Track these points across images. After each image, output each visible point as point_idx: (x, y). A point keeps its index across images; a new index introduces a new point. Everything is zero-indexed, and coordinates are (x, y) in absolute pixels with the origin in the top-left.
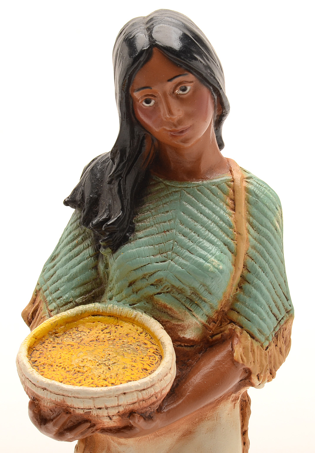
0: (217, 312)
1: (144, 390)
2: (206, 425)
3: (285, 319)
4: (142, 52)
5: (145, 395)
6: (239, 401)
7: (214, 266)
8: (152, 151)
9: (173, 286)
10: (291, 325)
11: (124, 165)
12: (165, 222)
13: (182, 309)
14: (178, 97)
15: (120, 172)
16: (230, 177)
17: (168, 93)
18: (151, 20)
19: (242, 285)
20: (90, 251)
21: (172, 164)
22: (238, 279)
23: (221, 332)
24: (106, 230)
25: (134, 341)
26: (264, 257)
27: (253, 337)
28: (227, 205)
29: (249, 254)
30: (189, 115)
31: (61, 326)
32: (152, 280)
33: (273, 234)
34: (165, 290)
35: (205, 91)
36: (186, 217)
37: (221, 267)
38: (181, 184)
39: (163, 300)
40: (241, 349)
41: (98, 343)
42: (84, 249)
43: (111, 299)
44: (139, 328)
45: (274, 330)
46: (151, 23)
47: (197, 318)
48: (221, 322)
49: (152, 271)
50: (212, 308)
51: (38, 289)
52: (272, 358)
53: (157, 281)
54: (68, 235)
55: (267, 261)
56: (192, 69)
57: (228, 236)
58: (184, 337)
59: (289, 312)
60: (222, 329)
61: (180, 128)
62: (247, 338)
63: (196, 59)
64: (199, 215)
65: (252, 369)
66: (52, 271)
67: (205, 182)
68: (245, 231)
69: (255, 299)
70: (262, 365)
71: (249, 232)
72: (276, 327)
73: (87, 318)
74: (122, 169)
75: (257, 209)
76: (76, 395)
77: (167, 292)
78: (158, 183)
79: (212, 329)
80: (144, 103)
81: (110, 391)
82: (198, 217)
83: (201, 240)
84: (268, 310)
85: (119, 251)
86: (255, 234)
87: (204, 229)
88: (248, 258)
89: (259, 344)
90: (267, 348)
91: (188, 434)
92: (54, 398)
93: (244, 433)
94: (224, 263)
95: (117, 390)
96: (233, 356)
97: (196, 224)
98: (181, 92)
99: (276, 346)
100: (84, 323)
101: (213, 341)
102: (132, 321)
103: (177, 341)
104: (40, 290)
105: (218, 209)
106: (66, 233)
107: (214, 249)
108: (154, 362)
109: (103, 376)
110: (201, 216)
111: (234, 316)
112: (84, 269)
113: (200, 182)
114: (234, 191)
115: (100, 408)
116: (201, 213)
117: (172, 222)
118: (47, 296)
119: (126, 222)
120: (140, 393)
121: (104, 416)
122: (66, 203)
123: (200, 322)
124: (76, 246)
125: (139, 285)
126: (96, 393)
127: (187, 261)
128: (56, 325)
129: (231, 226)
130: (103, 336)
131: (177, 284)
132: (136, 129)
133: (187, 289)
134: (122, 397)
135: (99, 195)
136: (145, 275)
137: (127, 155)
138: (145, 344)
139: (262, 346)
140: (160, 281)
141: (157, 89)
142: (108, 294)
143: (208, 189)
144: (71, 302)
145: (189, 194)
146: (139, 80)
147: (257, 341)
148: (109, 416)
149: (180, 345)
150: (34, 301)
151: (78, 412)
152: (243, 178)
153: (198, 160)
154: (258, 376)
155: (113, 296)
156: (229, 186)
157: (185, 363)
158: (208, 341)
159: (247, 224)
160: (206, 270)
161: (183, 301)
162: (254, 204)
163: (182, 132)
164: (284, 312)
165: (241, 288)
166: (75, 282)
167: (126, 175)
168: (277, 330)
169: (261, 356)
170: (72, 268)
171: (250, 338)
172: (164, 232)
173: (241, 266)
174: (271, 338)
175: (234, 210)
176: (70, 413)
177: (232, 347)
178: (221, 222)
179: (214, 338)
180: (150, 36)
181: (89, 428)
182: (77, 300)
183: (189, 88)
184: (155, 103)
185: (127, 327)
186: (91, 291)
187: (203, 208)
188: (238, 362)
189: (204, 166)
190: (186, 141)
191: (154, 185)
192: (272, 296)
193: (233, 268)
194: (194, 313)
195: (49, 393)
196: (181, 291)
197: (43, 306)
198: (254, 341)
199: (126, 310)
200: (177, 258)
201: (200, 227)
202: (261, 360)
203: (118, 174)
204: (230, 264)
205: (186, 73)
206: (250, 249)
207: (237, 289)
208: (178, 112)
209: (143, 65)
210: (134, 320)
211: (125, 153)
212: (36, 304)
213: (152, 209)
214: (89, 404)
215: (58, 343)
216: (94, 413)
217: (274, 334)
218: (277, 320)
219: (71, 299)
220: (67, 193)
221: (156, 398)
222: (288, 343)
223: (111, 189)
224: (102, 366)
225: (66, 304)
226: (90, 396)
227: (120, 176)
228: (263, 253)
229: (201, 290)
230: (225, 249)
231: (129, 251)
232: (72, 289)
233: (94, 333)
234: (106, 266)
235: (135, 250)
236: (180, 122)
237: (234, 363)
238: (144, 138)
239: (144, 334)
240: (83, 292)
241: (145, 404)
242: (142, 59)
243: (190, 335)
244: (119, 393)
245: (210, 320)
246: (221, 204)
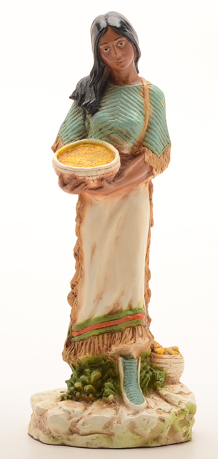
0: (137, 142)
1: (107, 169)
2: (133, 193)
3: (167, 146)
4: (104, 28)
5: (108, 171)
6: (148, 184)
7: (135, 120)
8: (108, 73)
9: (118, 130)
10: (170, 150)
11: (96, 78)
12: (114, 103)
13: (122, 140)
14: (119, 47)
15: (94, 82)
16: (142, 84)
17: (115, 46)
18: (107, 15)
19: (148, 130)
20: (82, 117)
21: (117, 78)
22: (146, 127)
23: (139, 151)
24: (89, 106)
25: (102, 153)
26: (157, 118)
27: (153, 152)
28: (141, 95)
29: (151, 116)
30: (124, 55)
31: (70, 149)
32: (109, 128)
33: (161, 108)
34: (115, 132)
35: (130, 45)
36: (123, 100)
37: (138, 121)
38: (120, 87)
39: (114, 136)
40: (148, 157)
41: (86, 155)
42: (79, 117)
43: (91, 137)
44: (104, 148)
45: (162, 150)
46: (107, 17)
47: (129, 144)
48: (139, 147)
49: (109, 124)
50: (135, 140)
51: (58, 136)
52: (162, 162)
53: (111, 128)
54: (71, 112)
55: (159, 120)
56: (125, 35)
57: (141, 108)
58: (123, 153)
59: (169, 143)
60: (140, 149)
61: (120, 61)
62: (150, 152)
63: (126, 31)
64: (129, 99)
65: (153, 166)
66: (64, 128)
67: (131, 86)
68: (149, 107)
69: (154, 136)
70: (157, 165)
71: (150, 107)
72: (163, 149)
73: (81, 146)
74: (95, 80)
75: (154, 97)
76: (79, 171)
77: (116, 133)
78: (111, 87)
79: (135, 149)
80: (105, 51)
81: (93, 169)
82: (129, 100)
83: (130, 110)
84: (160, 141)
85: (95, 115)
86: (153, 108)
87: (131, 105)
88: (150, 118)
89: (156, 156)
90: (160, 158)
91: (126, 197)
92: (70, 173)
93: (151, 200)
94: (140, 119)
95: (96, 168)
96: (145, 160)
97: (128, 103)
98: (120, 45)
99: (164, 158)
100: (80, 148)
101: (136, 155)
102: (101, 145)
103: (121, 154)
104: (59, 136)
105: (137, 97)
106: (70, 111)
107: (136, 114)
108: (111, 160)
109: (90, 165)
110: (130, 100)
111: (145, 143)
112: (79, 126)
113: (129, 86)
114: (144, 90)
115: (89, 176)
116: (130, 99)
117: (117, 103)
118: (63, 138)
119: (97, 103)
120: (106, 170)
121: (91, 180)
122: (70, 98)
123: (130, 146)
124: (75, 116)
125: (103, 130)
126: (87, 169)
127: (124, 118)
128: (68, 148)
129: (143, 104)
130: (88, 152)
131: (120, 129)
132: (101, 63)
133: (124, 131)
134: (98, 171)
135: (85, 93)
136: (106, 125)
137: (97, 74)
138: (107, 154)
139: (157, 156)
140: (113, 128)
141: (110, 44)
142: (90, 135)
143: (132, 89)
144: (73, 140)
145: (124, 91)
146: (102, 40)
147: (155, 154)
148: (93, 180)
149: (122, 156)
150: (56, 142)
151: (80, 178)
152: (147, 85)
153: (128, 77)
154: (156, 169)
155: (92, 136)
156: (141, 88)
157: (124, 164)
158: (134, 155)
159: (150, 104)
160: (132, 122)
161: (122, 136)
162: (152, 95)
163: (121, 63)
164: (167, 144)
165: (147, 131)
166: (75, 131)
167: (97, 83)
168: (164, 150)
169: (157, 160)
170: (73, 125)
171: (152, 153)
172: (114, 107)
173: (148, 122)
174: (161, 153)
175: (144, 98)
176: (77, 179)
177: (144, 157)
178: (138, 103)
179: (136, 153)
180: (107, 22)
181: (85, 186)
182: (76, 139)
183: (123, 43)
184: (109, 50)
185: (98, 148)
186: (82, 135)
187: (131, 97)
188: (147, 162)
189: (130, 79)
190: (122, 67)
191: (109, 87)
192: (161, 135)
193: (144, 122)
194: (127, 142)
195: (68, 171)
196: (121, 132)
197: (61, 143)
198: (154, 154)
199: (98, 141)
200: (120, 118)
201: (130, 105)
202: (157, 163)
203: (93, 82)
204: (143, 120)
205: (122, 37)
206: (151, 114)
207: (146, 132)
208: (119, 54)
209: (104, 34)
210: (102, 145)
211: (96, 74)
212: (58, 143)
213: (108, 98)
214: (85, 174)
215: (69, 155)
216: (87, 178)
217: (162, 152)
218: (164, 146)
219: (74, 139)
220: (71, 93)
221: (113, 173)
222: (169, 158)
223: (90, 90)
224: (89, 161)
225: (72, 141)
226: (85, 171)
227: (94, 83)
228: (157, 116)
229: (130, 131)
230: (140, 113)
231: (99, 115)
232: (74, 134)
233: (84, 151)
234: (89, 124)
235: (101, 115)
236: (120, 58)
237: (145, 163)
238: (104, 67)
239: (106, 150)
240: (78, 135)
241: (108, 175)
242: (103, 31)
243: (126, 151)
244: (97, 169)
245: (134, 145)
246: (138, 95)
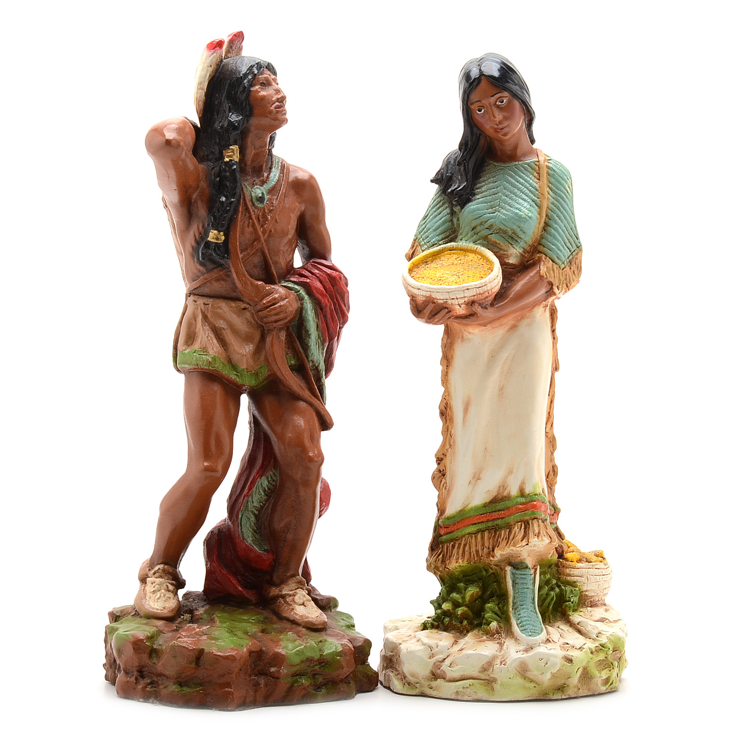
0: (529, 246)
1: (480, 287)
2: (525, 322)
3: (576, 251)
4: (475, 79)
5: (481, 290)
6: (548, 307)
7: (525, 214)
8: (486, 145)
9: (500, 229)
10: (581, 256)
11: (467, 152)
12: (494, 188)
13: (507, 243)
14: (498, 107)
15: (465, 158)
16: (537, 160)
17: (492, 104)
18: (482, 59)
19: (546, 228)
20: (448, 210)
21: (499, 152)
22: (542, 224)
23: (533, 259)
24: (456, 194)
25: (476, 263)
26: (559, 210)
27: (553, 261)
28: (534, 177)
29: (550, 208)
30: (506, 118)
31: (430, 257)
32: (486, 225)
33: (566, 195)
34: (495, 232)
35: (517, 104)
36: (507, 184)
37: (530, 215)
38: (504, 164)
39: (493, 238)
40: (545, 269)
41: (452, 266)
42: (444, 210)
43: (461, 240)
44: (479, 256)
45: (568, 258)
46: (481, 61)
47: (516, 250)
48: (533, 253)
49: (487, 220)
50: (526, 243)
51: (415, 239)
52: (568, 276)
53: (490, 226)
55: (562, 213)
56: (507, 88)
57: (535, 196)
58: (508, 262)
59: (579, 247)
60: (533, 257)
61: (500, 126)
62: (549, 261)
63: (509, 82)
64: (516, 183)
65: (553, 282)
66: (424, 226)
67: (520, 163)
68: (546, 193)
69: (554, 237)
70: (560, 280)
71: (549, 193)
72: (570, 256)
73: (446, 252)
74: (466, 155)
75: (554, 179)
76: (438, 291)
77: (497, 233)
78: (489, 164)
79: (526, 257)
80: (477, 112)
81: (459, 288)
82: (516, 184)
83: (517, 198)
84: (564, 244)
85: (466, 207)
86: (554, 195)
87: (519, 192)
88: (549, 210)
89: (558, 266)
90: (563, 269)
91: (514, 327)
92: (424, 293)
93: (553, 331)
94: (532, 213)
95: (463, 287)
96: (540, 273)
97: (514, 189)
98: (500, 104)
99: (570, 269)
100: (444, 256)
101: (528, 265)
102: (475, 252)
103: (503, 264)
104: (416, 239)
105: (529, 179)
106: (432, 201)
107: (526, 204)
108: (487, 274)
109: (455, 281)
110: (518, 184)
111: (541, 248)
112: (444, 223)
113: (517, 163)
114: (539, 168)
115: (453, 299)
116: (517, 182)
117: (499, 188)
118: (421, 242)
119: (469, 188)
120: (477, 289)
121: (455, 304)
122: (432, 181)
123: (519, 252)
124: (439, 208)
125: (479, 228)
126: (450, 289)
127: (508, 212)
128: (427, 257)
129: (537, 190)
130: (456, 262)
131: (503, 227)
132: (475, 130)
133: (509, 230)
134: (466, 291)
135: (453, 174)
136: (482, 222)
137: (469, 146)
138: (483, 265)
139: (559, 267)
140: (492, 225)
141: (485, 102)
142: (460, 237)
143: (522, 167)
144: (436, 244)
145: (510, 170)
146: (474, 97)
147: (556, 264)
148: (459, 304)
150: (413, 246)
151: (439, 301)
152: (545, 160)
153: (516, 148)
154: (557, 287)
155: (462, 238)
156: (536, 165)
157: (509, 279)
158: (524, 265)
159: (548, 189)
160: (520, 217)
161: (506, 238)
162: (553, 176)
163: (502, 129)
164: (575, 247)
165: (545, 230)
166: (438, 231)
167: (469, 160)
168: (570, 258)
169: (559, 273)
170: (436, 222)
171: (551, 262)
172: (494, 194)
173: (544, 215)
174: (566, 263)
175: (539, 180)
176: (435, 303)
177: (540, 268)
178: (531, 188)
179: (528, 263)
180: (480, 70)
181: (447, 313)
182: (440, 243)
183: (505, 101)
184: (484, 111)
185: (471, 256)
186: (449, 237)
187: (519, 179)
188: (543, 277)
189: (519, 152)
190: (505, 135)
191: (487, 165)
192: (566, 236)
193: (538, 216)
194: (514, 246)
195: (422, 291)
196: (505, 232)
197: (419, 248)
198: (554, 264)
199: (471, 245)
200: (502, 210)
201: (517, 191)
202: (559, 276)
203: (463, 158)
204: (536, 214)
205: (503, 91)
206: (550, 204)
207: (542, 231)
208: (499, 116)
209: (476, 87)
210: (476, 251)
211: (468, 145)
212: (414, 248)
213: (486, 181)
214: (446, 296)
215: (428, 267)
216: (450, 302)
217: (568, 260)
218: (570, 251)
219: (436, 242)
221: (488, 293)
222: (579, 269)
223: (459, 170)
224: (455, 276)
225: (433, 245)
226: (447, 291)
227: (465, 160)
228: (559, 207)
229: (518, 231)
230: (533, 204)
231: (471, 207)
232: (437, 236)
233: (450, 261)
234: (458, 220)
235: (475, 206)
236: (500, 123)
237: (541, 277)
238: (480, 135)
239: (482, 260)
240: (443, 237)
241: (480, 297)
242: (474, 84)
243: (512, 261)
244: (464, 289)
245: (525, 251)
246: (531, 176)
